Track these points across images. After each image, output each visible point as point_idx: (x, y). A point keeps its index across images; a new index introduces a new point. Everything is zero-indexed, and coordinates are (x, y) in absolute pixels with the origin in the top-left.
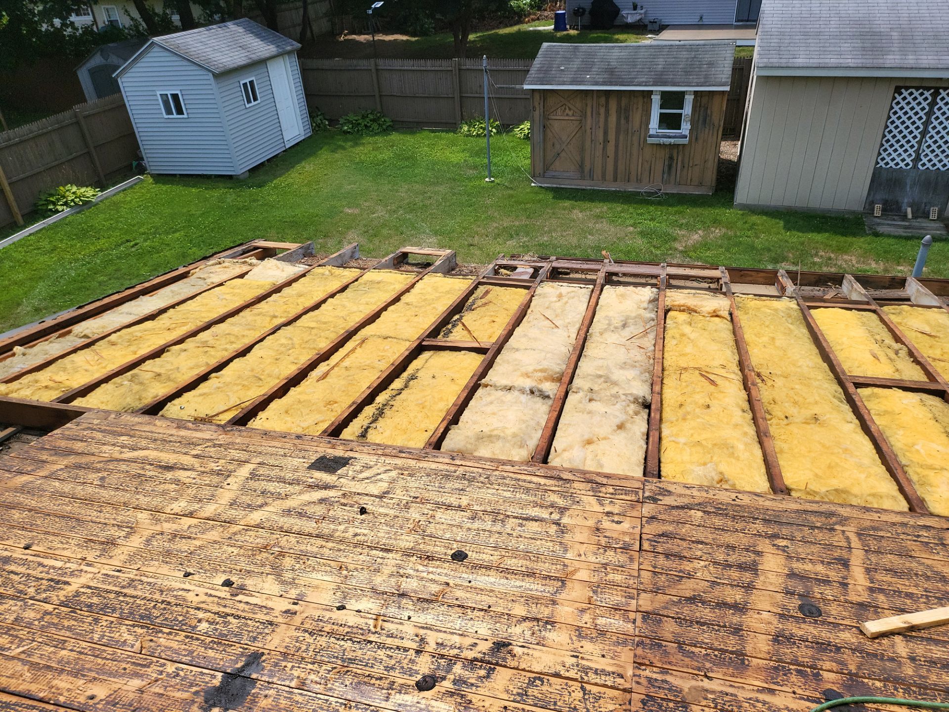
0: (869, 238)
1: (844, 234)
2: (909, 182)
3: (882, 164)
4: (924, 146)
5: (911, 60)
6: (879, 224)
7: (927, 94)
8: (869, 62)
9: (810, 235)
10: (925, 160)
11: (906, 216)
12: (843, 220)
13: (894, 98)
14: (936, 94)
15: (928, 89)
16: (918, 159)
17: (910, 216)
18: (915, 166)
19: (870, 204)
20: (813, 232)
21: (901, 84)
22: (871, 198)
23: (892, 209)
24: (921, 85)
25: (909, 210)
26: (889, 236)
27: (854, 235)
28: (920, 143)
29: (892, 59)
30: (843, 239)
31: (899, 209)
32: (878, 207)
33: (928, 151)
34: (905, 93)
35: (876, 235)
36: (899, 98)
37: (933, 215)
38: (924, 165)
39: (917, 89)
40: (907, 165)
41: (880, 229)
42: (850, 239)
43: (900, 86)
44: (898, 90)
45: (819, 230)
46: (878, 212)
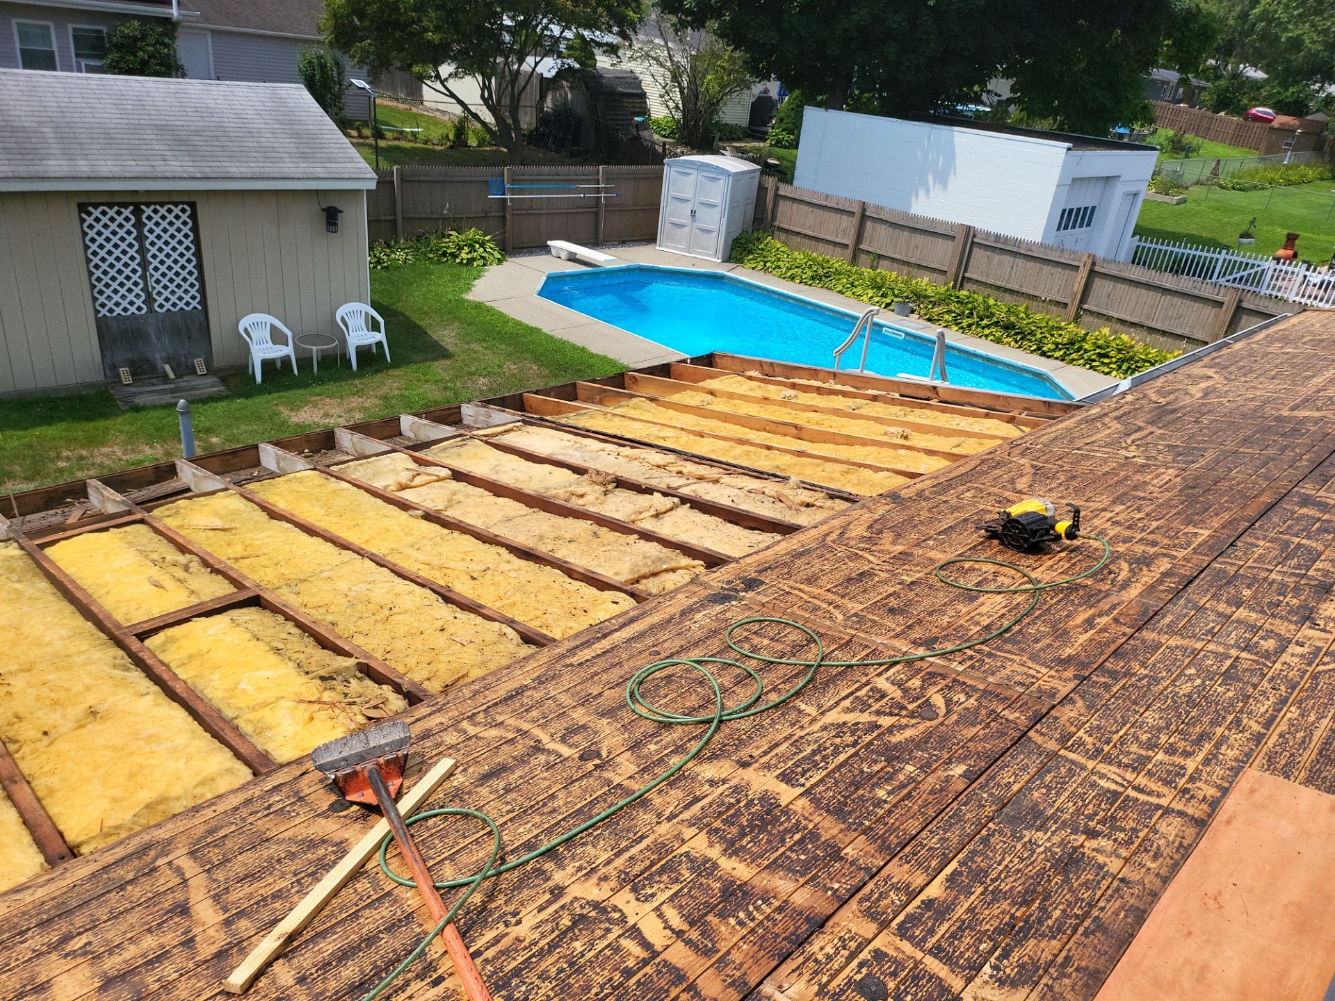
0: (128, 416)
1: (89, 419)
2: (150, 330)
3: (104, 312)
4: (151, 282)
5: (83, 167)
6: (135, 394)
7: (126, 212)
8: (22, 170)
9: (37, 431)
10: (160, 300)
11: (166, 375)
12: (81, 398)
13: (83, 221)
14: (138, 212)
15: (126, 205)
16: (149, 300)
17: (172, 376)
18: (151, 310)
19: (111, 368)
20: (40, 425)
21: (84, 200)
22: (109, 361)
23: (144, 370)
24: (115, 200)
25: (167, 368)
26: (155, 407)
27: (105, 416)
28: (143, 277)
29: (56, 166)
30: (90, 426)
31: (154, 369)
32: (124, 372)
33: (159, 288)
34: (97, 213)
35: (137, 409)
36: (90, 220)
37: (202, 370)
38: (161, 306)
39: (111, 206)
40: (139, 309)
41: (140, 400)
42: (101, 424)
43: (85, 203)
44: (83, 208)
45: (49, 421)
46: (126, 378)
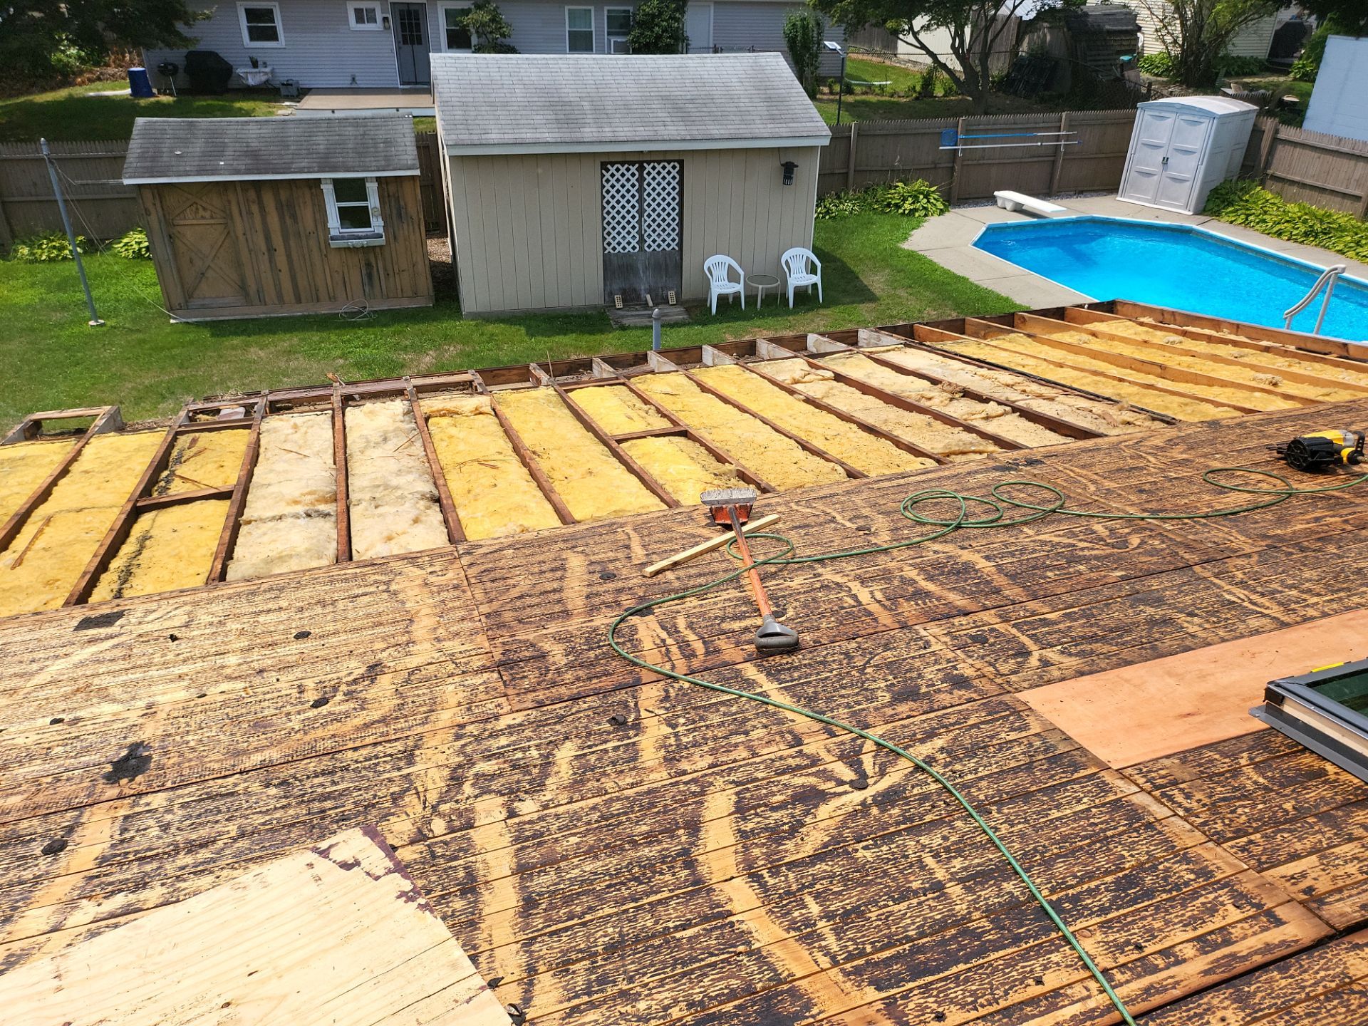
0: (617, 333)
1: (591, 333)
2: (640, 266)
3: (609, 249)
4: (645, 226)
5: (607, 133)
6: (623, 317)
7: (633, 169)
8: (567, 136)
9: (557, 339)
10: (649, 241)
11: (647, 303)
12: (587, 317)
13: (603, 176)
14: (641, 169)
15: (633, 164)
16: (642, 241)
17: (651, 304)
18: (642, 249)
19: (610, 295)
20: (558, 334)
21: (605, 159)
22: (608, 288)
23: (632, 298)
24: (626, 159)
25: (648, 297)
26: (636, 328)
27: (602, 332)
28: (639, 222)
29: (589, 133)
30: (592, 337)
31: (639, 297)
32: (618, 298)
33: (649, 231)
34: (612, 170)
35: (623, 328)
36: (607, 175)
37: (672, 301)
38: (649, 246)
39: (623, 164)
40: (634, 248)
41: (626, 322)
42: (598, 337)
43: (606, 162)
44: (604, 166)
45: (564, 332)
46: (619, 304)
